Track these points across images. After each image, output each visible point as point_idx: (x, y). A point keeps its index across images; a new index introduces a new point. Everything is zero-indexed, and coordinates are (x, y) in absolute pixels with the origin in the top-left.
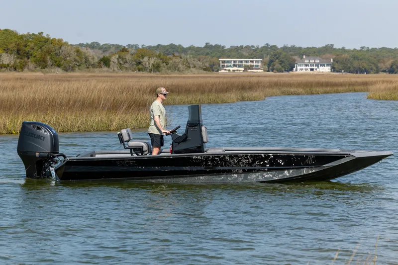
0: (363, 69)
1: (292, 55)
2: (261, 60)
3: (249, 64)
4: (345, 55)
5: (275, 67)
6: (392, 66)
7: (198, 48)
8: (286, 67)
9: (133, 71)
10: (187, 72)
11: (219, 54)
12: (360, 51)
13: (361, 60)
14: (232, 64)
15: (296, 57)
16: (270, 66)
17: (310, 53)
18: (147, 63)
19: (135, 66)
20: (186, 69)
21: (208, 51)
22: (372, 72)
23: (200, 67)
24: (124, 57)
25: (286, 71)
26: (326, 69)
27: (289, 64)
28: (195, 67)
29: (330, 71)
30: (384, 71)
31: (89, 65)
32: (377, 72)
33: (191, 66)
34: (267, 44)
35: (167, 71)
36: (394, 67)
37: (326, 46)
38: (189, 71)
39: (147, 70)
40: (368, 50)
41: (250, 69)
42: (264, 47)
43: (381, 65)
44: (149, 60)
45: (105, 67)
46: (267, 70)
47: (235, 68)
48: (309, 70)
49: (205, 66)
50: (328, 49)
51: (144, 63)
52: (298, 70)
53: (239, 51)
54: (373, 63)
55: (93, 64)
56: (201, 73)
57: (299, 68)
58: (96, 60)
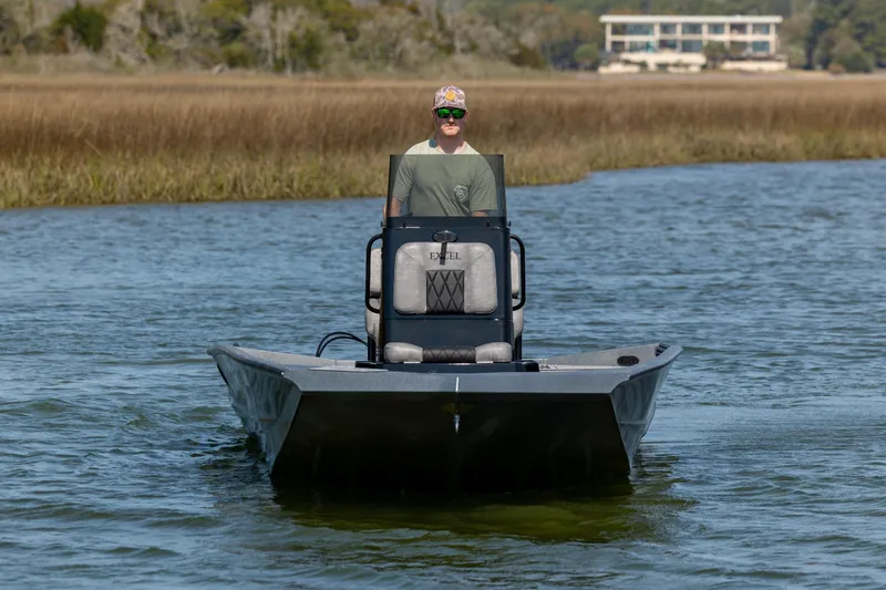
2: (777, 19)
3: (725, 37)
5: (835, 51)
9: (207, 65)
10: (435, 68)
14: (654, 38)
16: (815, 46)
18: (267, 34)
19: (214, 44)
20: (432, 58)
23: (496, 53)
24: (167, 9)
25: (881, 66)
28: (473, 48)
31: (15, 42)
33: (458, 45)
35: (352, 65)
38: (447, 66)
39: (265, 60)
41: (732, 59)
44: (274, 18)
45: (83, 48)
46: (804, 61)
47: (669, 57)
49: (519, 46)
51: (251, 34)
55: (31, 38)
56: (499, 76)
58: (45, 20)
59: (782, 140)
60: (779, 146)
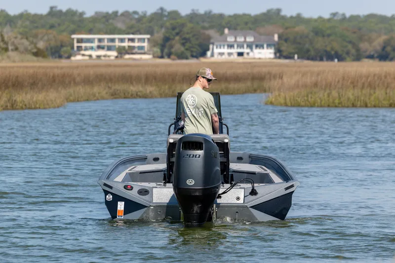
0: (333, 53)
1: (204, 28)
2: (148, 36)
3: (126, 44)
4: (301, 28)
5: (173, 50)
6: (384, 48)
7: (35, 15)
8: (194, 50)
11: (72, 27)
12: (329, 20)
13: (329, 35)
14: (96, 44)
15: (212, 33)
16: (164, 48)
17: (238, 25)
21: (53, 21)
22: (348, 59)
23: (26, 51)
25: (193, 56)
26: (266, 54)
27: (200, 45)
28: (16, 49)
29: (272, 56)
30: (371, 57)
32: (358, 58)
33: (10, 48)
34: (162, 9)
36: (389, 49)
37: (269, 11)
38: (5, 57)
40: (344, 19)
41: (129, 54)
42: (155, 14)
43: (364, 46)
46: (159, 54)
47: (101, 53)
48: (236, 55)
49: (36, 47)
50: (271, 17)
52: (216, 56)
53: (111, 21)
54: (350, 42)
56: (28, 61)
57: (216, 51)
59: (149, 89)
60: (148, 92)
